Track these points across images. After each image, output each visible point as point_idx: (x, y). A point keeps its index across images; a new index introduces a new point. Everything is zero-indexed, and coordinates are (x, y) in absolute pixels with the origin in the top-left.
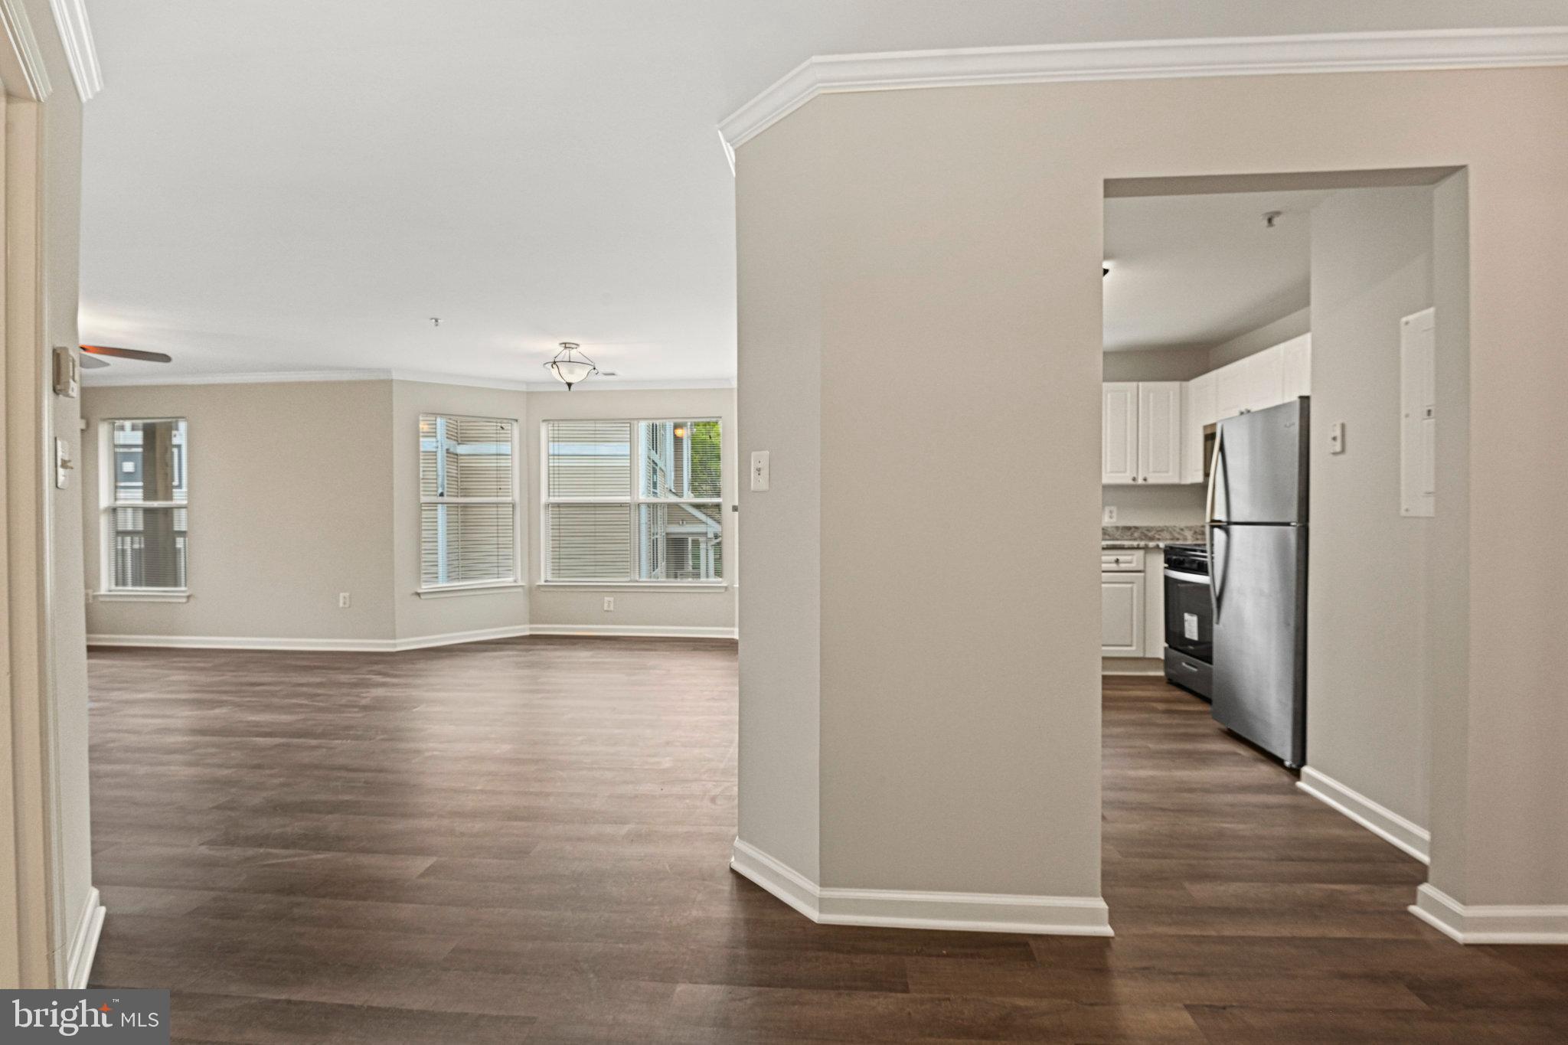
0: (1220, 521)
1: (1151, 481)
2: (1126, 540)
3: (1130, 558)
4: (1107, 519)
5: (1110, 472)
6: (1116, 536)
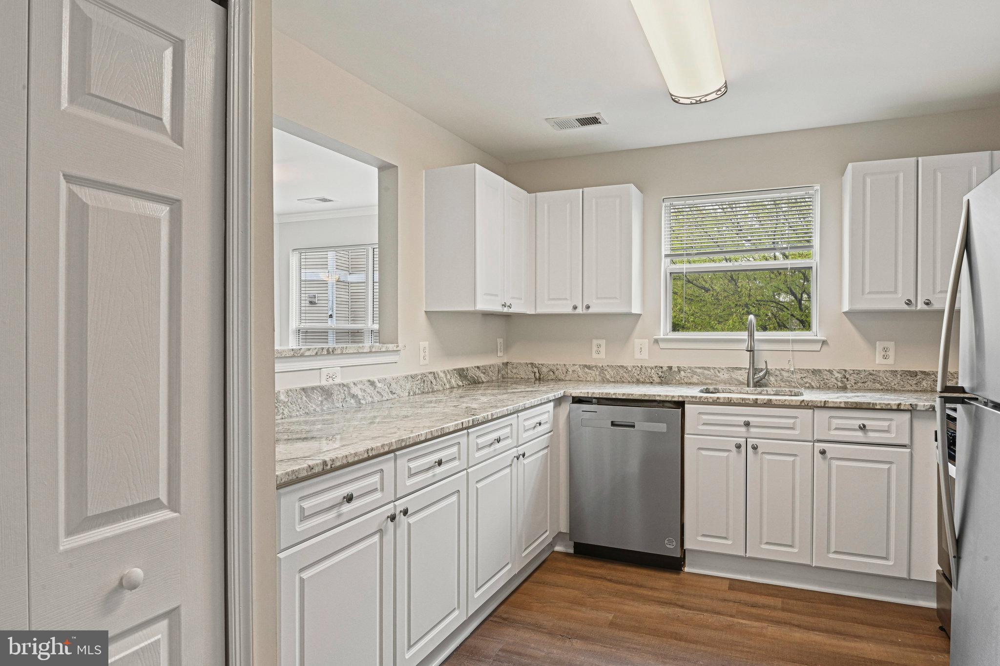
1: (937, 305)
2: (908, 391)
3: (886, 424)
4: (879, 359)
5: (869, 293)
6: (893, 384)
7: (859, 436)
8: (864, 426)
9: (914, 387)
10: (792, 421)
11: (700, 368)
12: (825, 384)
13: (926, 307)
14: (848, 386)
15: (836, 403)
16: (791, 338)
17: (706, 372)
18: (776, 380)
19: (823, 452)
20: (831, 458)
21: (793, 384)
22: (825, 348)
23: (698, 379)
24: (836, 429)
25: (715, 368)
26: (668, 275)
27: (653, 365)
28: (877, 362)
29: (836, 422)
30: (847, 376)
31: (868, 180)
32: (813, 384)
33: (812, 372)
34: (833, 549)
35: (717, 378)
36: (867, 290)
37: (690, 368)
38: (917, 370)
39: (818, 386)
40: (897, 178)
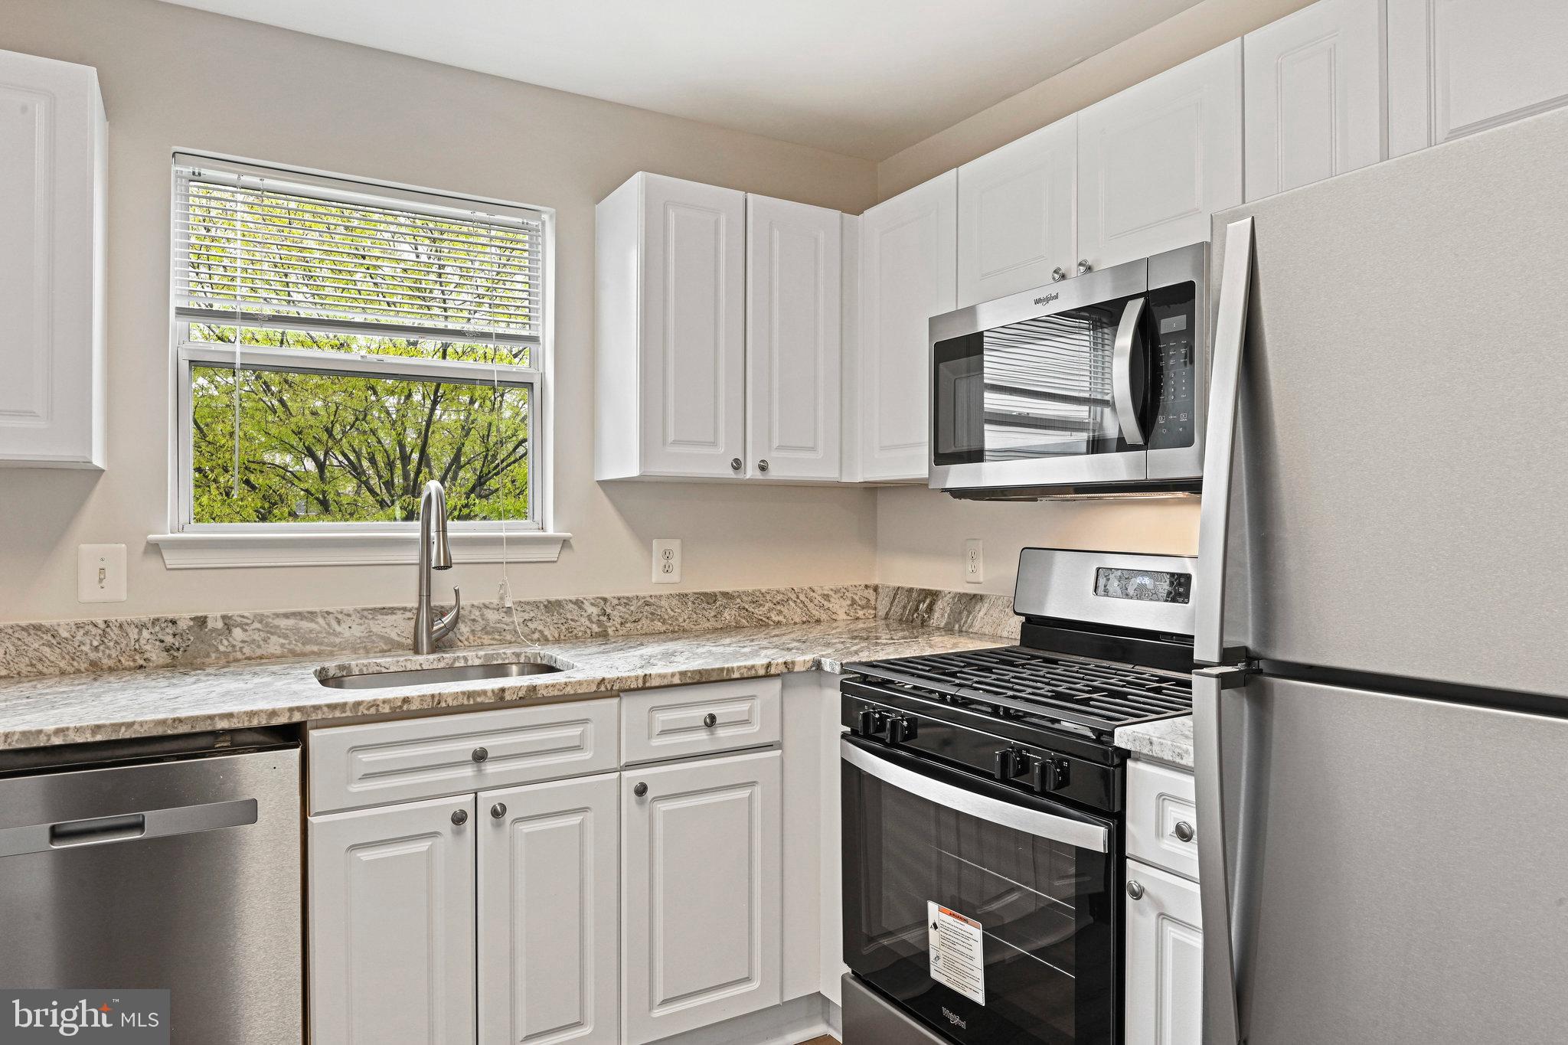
1: (775, 473)
2: (704, 630)
3: (744, 706)
4: (657, 575)
5: (675, 443)
6: (681, 620)
7: (701, 740)
8: (712, 718)
9: (712, 624)
10: (576, 731)
11: (286, 616)
12: (570, 630)
13: (759, 475)
14: (610, 631)
15: (665, 676)
16: (504, 534)
17: (305, 625)
18: (473, 631)
19: (641, 790)
20: (656, 800)
21: (509, 637)
22: (566, 554)
23: (282, 646)
24: (663, 733)
25: (328, 613)
26: (184, 366)
27: (144, 618)
28: (654, 580)
29: (662, 718)
30: (608, 611)
31: (672, 215)
32: (546, 633)
33: (546, 606)
34: (660, 997)
35: (333, 639)
36: (671, 438)
37: (260, 618)
38: (716, 590)
39: (557, 635)
40: (717, 223)
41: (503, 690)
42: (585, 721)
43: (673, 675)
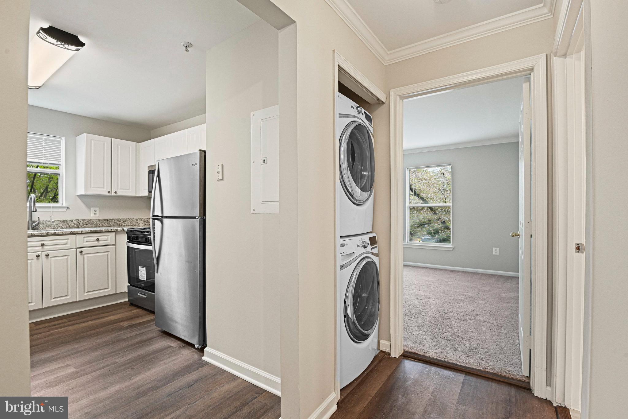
0: (158, 216)
1: (119, 194)
2: (105, 227)
3: (106, 237)
5: (93, 187)
6: (99, 224)
7: (96, 243)
8: (98, 239)
9: (107, 225)
10: (66, 241)
13: (115, 194)
14: (80, 226)
15: (86, 231)
16: (52, 206)
18: (43, 226)
19: (81, 252)
20: (85, 254)
21: (53, 227)
22: (68, 211)
24: (86, 242)
28: (92, 216)
29: (86, 239)
30: (79, 222)
31: (93, 142)
32: (63, 226)
33: (62, 221)
34: (86, 291)
36: (92, 186)
38: (108, 218)
39: (66, 227)
40: (104, 144)
41: (48, 233)
42: (68, 239)
43: (88, 231)
